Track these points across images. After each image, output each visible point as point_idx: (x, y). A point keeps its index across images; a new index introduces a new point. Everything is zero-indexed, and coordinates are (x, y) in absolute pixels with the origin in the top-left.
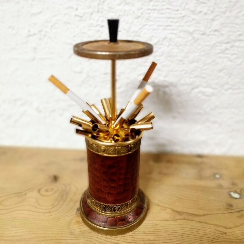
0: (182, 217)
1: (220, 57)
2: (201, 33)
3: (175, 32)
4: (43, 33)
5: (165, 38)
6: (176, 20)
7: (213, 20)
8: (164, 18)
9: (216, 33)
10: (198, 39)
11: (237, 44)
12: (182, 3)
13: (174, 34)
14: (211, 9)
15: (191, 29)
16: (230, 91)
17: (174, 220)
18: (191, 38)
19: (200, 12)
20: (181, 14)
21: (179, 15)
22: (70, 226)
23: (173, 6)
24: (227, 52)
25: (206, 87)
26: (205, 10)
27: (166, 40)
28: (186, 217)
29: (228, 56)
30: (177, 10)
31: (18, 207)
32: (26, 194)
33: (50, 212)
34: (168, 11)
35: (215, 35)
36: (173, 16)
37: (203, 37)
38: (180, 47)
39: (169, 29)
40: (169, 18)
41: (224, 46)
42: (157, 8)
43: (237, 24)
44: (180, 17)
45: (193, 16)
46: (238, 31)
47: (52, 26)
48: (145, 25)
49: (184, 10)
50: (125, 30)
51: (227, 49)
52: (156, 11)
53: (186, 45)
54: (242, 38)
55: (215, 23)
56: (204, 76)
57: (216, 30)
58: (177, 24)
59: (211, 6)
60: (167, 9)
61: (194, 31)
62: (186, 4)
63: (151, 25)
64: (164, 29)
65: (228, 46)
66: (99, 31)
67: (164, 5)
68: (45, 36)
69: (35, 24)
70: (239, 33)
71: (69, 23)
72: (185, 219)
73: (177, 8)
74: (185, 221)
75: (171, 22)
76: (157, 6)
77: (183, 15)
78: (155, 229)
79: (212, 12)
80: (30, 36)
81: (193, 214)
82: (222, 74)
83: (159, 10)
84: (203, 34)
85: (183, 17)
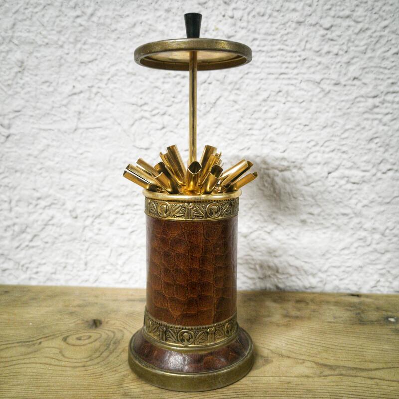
0: (336, 372)
1: (367, 119)
2: (334, 82)
3: (294, 82)
4: (94, 90)
5: (280, 91)
6: (294, 65)
7: (348, 63)
8: (275, 62)
9: (355, 82)
10: (329, 92)
11: (389, 97)
12: (301, 41)
13: (292, 85)
14: (345, 48)
15: (318, 77)
16: (390, 173)
17: (320, 377)
18: (318, 90)
19: (328, 52)
20: (300, 56)
21: (298, 59)
22: (122, 384)
23: (287, 46)
24: (376, 110)
25: (350, 168)
26: (335, 50)
27: (281, 94)
28: (344, 372)
29: (379, 116)
30: (295, 52)
31: (24, 359)
32: (40, 343)
33: (84, 366)
34: (281, 52)
35: (354, 85)
36: (288, 59)
37: (336, 88)
38: (304, 104)
39: (283, 79)
40: (284, 63)
41: (371, 102)
42: (265, 49)
43: (385, 68)
44: (299, 61)
45: (318, 59)
46: (389, 78)
47: (109, 79)
48: (247, 74)
49: (304, 50)
50: (218, 80)
51: (375, 107)
52: (264, 54)
53: (311, 101)
54: (395, 88)
55: (352, 68)
56: (344, 148)
57: (355, 78)
58: (296, 71)
59: (343, 44)
60: (280, 50)
61: (322, 80)
62: (307, 42)
63: (256, 74)
64: (277, 79)
65: (377, 101)
66: (178, 83)
67: (273, 45)
68: (97, 93)
69: (83, 77)
70: (390, 81)
71: (134, 75)
72: (341, 375)
73: (293, 49)
74: (341, 376)
75: (287, 68)
76: (264, 46)
77: (303, 57)
78: (286, 389)
79: (346, 52)
80: (75, 94)
81: (356, 368)
82: (372, 145)
83: (268, 52)
84: (336, 84)
85: (304, 60)
